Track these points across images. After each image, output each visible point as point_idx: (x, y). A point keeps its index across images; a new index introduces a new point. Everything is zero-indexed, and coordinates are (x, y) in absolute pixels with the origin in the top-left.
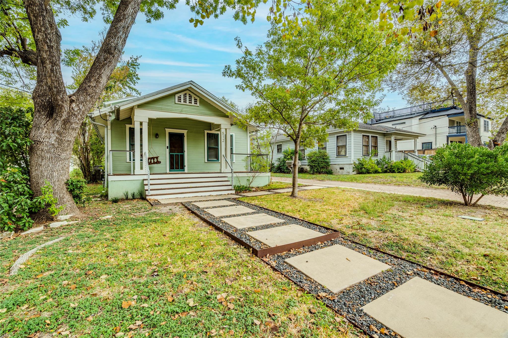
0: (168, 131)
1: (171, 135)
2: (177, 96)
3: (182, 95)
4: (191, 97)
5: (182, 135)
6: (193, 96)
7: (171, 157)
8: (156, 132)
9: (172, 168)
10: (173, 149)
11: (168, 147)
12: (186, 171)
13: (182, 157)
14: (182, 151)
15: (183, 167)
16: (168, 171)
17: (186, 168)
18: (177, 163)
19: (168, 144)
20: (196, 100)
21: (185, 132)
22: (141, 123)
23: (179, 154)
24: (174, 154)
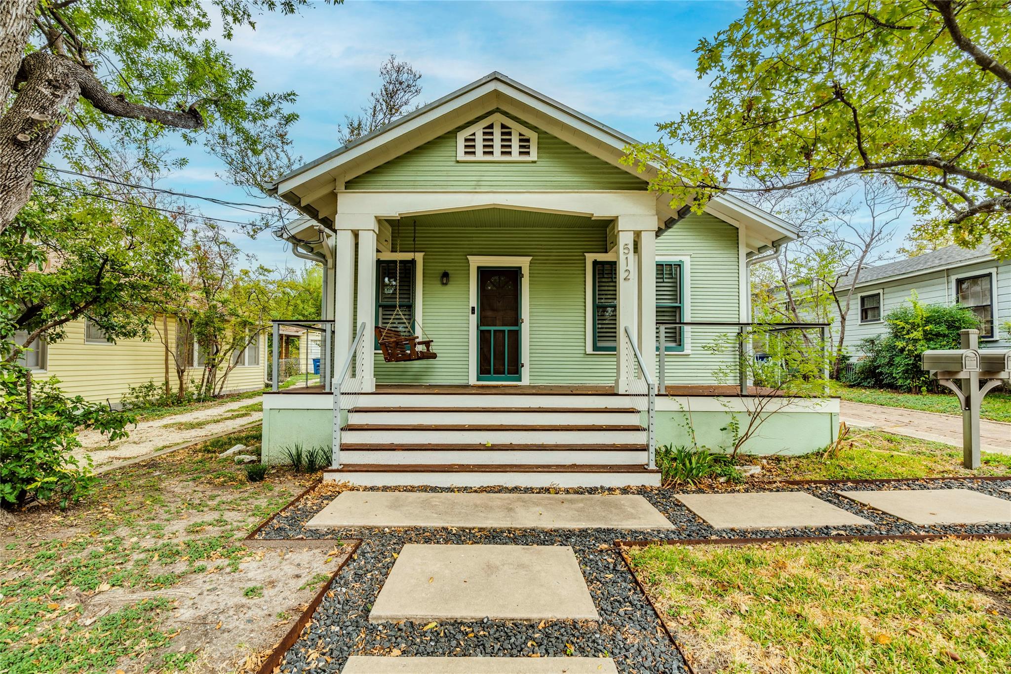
0: (476, 262)
1: (485, 274)
2: (461, 137)
3: (478, 130)
4: (510, 134)
5: (515, 274)
6: (516, 129)
7: (483, 338)
8: (442, 268)
9: (484, 370)
10: (489, 313)
11: (473, 308)
12: (526, 380)
13: (515, 337)
14: (516, 320)
15: (515, 369)
16: (473, 380)
17: (525, 372)
18: (499, 356)
19: (473, 301)
20: (528, 140)
21: (523, 262)
22: (356, 234)
23: (506, 328)
24: (492, 328)
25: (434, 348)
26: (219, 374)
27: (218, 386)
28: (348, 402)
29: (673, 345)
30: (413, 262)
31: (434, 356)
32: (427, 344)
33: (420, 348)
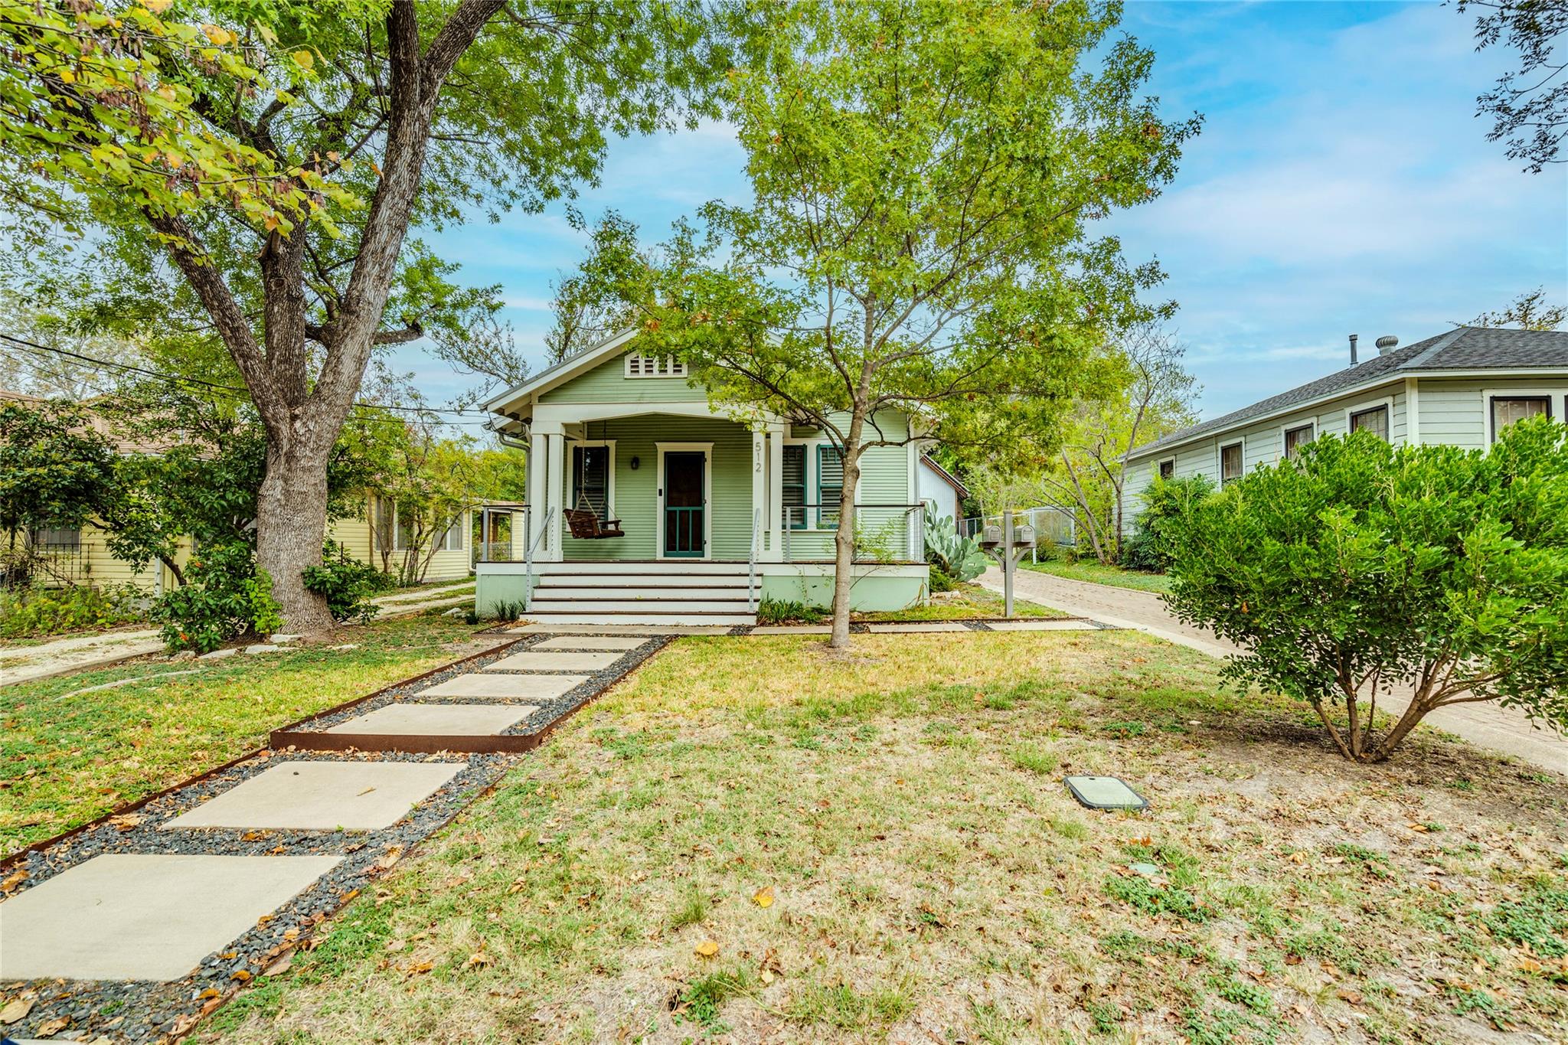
0: (663, 448)
1: (671, 458)
2: (628, 359)
5: (700, 457)
7: (670, 518)
8: (632, 454)
9: (670, 547)
10: (675, 495)
11: (661, 490)
12: (708, 557)
13: (699, 517)
14: (700, 501)
15: (698, 545)
16: (660, 556)
17: (708, 548)
18: (684, 534)
19: (661, 484)
21: (707, 448)
22: (547, 437)
23: (691, 509)
24: (678, 509)
25: (621, 527)
26: (422, 558)
27: (420, 573)
28: (537, 569)
29: (798, 523)
30: (607, 448)
31: (622, 534)
32: (616, 523)
33: (611, 527)
